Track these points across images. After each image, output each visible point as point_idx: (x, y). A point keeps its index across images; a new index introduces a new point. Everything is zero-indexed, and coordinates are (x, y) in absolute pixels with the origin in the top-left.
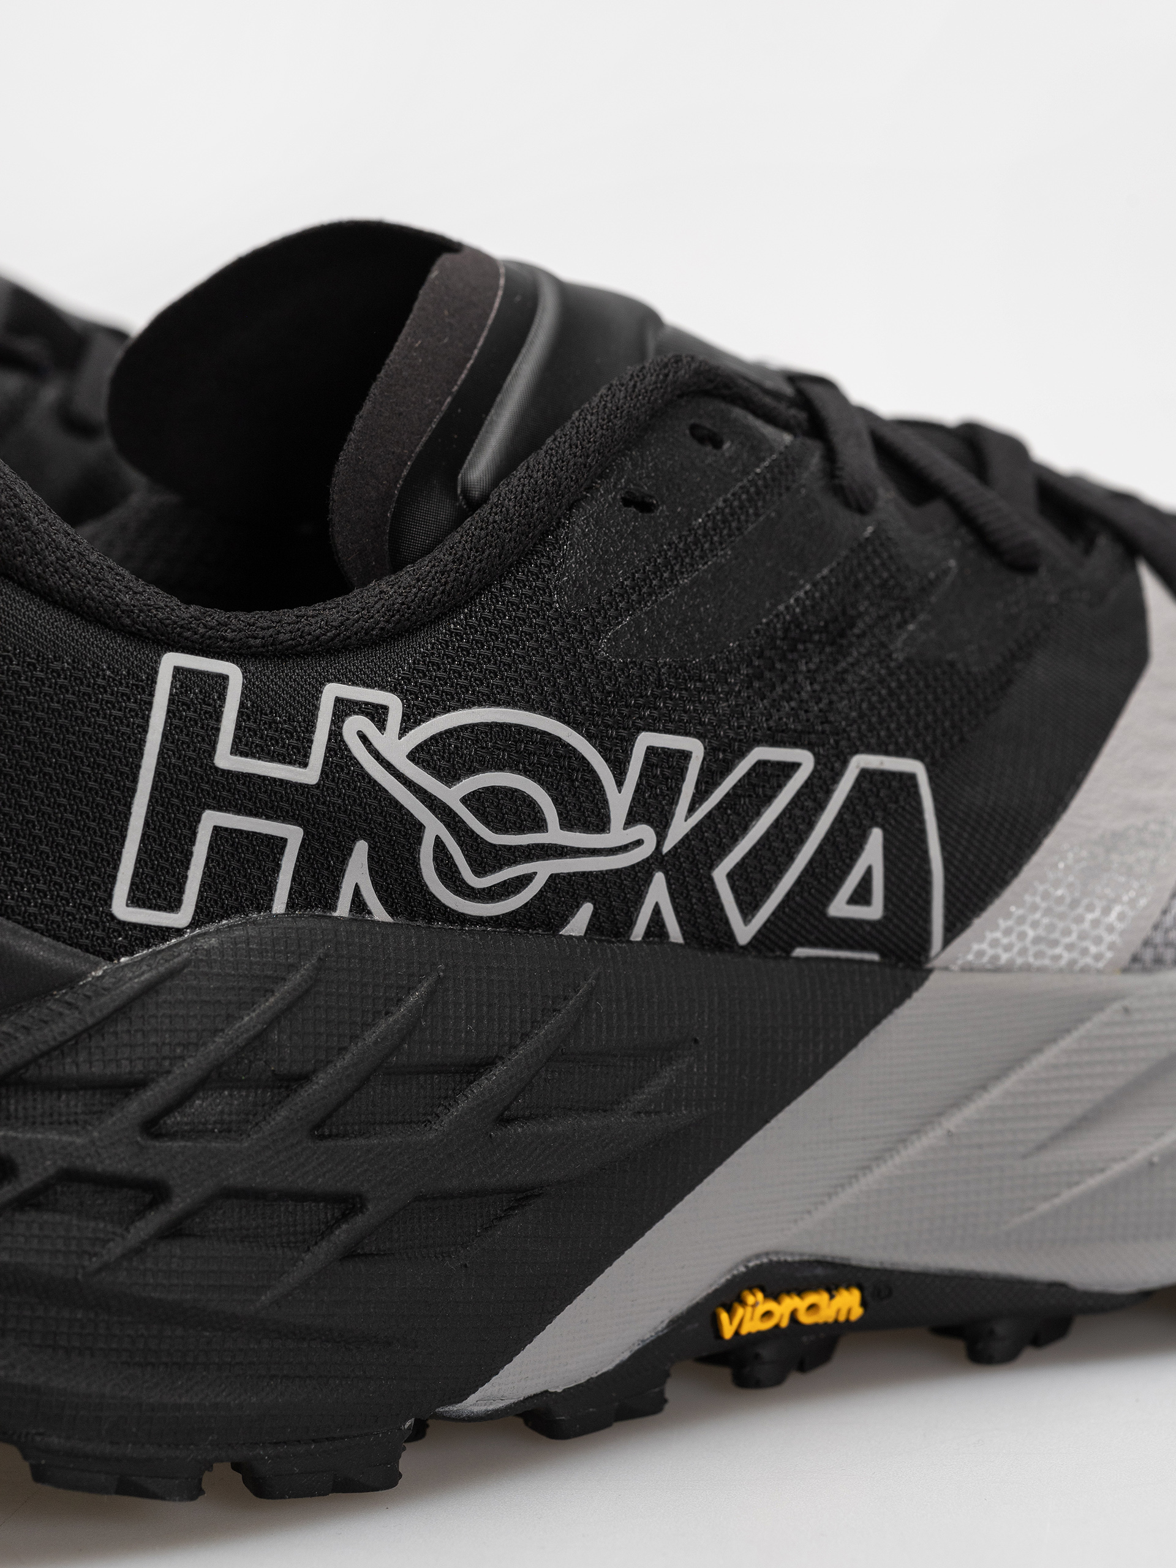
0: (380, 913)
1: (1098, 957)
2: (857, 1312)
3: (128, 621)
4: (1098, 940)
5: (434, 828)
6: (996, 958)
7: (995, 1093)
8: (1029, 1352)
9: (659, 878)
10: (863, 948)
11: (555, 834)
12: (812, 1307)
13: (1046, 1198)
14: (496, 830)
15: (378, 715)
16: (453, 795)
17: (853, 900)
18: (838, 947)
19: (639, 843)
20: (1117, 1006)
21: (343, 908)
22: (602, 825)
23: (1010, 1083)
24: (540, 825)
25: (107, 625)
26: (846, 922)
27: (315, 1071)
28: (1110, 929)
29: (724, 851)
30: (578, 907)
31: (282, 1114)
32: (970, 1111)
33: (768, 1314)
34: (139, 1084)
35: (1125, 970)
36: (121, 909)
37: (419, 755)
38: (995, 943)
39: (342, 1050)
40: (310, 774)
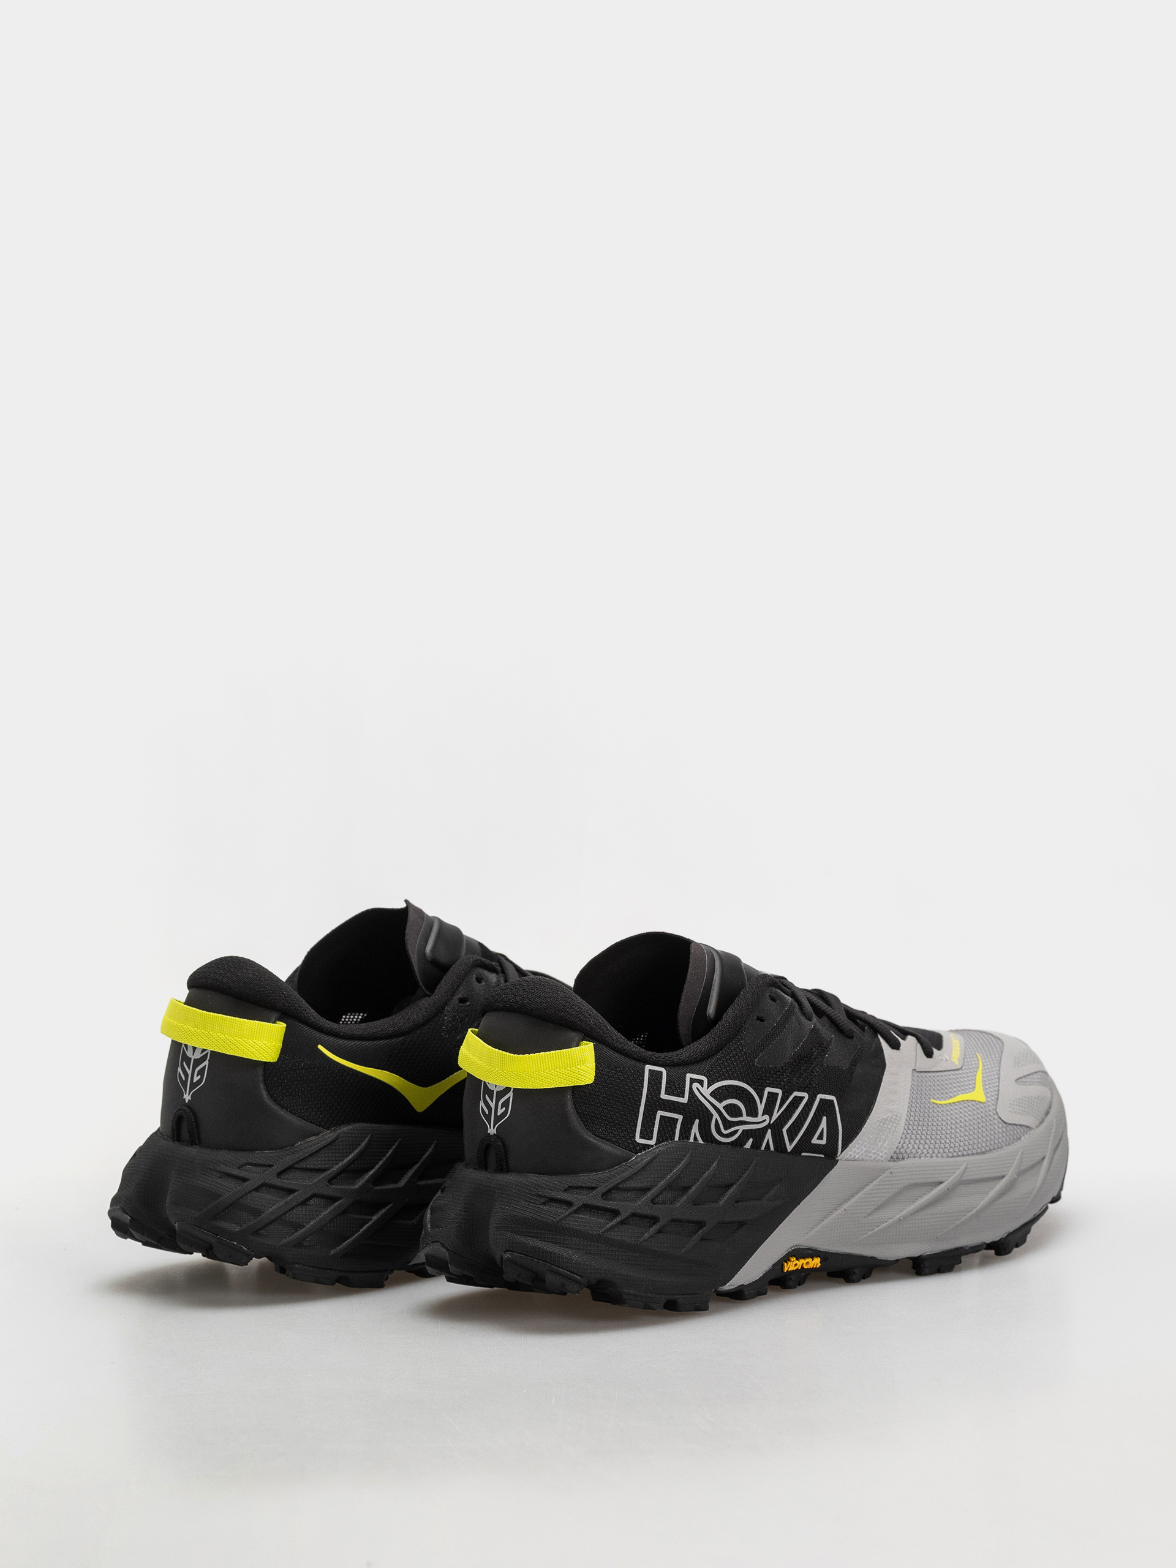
0: (701, 1141)
1: (882, 1157)
2: (819, 1265)
3: (636, 1056)
4: (882, 1152)
5: (716, 1116)
6: (855, 1156)
7: (857, 1197)
8: (862, 1280)
9: (769, 1131)
10: (820, 1153)
11: (745, 1118)
12: (807, 1263)
13: (871, 1230)
14: (730, 1116)
15: (701, 1082)
16: (720, 1106)
17: (818, 1139)
18: (813, 1153)
19: (765, 1120)
20: (888, 1171)
21: (692, 1140)
22: (756, 1115)
23: (860, 1194)
24: (741, 1115)
25: (630, 1057)
26: (816, 1145)
27: (692, 1186)
28: (885, 1148)
29: (786, 1123)
30: (749, 1140)
31: (685, 1198)
32: (850, 1203)
33: (796, 1265)
34: (649, 1189)
35: (889, 1161)
36: (638, 1140)
37: (713, 1094)
38: (855, 1152)
39: (698, 1180)
40: (685, 1100)
